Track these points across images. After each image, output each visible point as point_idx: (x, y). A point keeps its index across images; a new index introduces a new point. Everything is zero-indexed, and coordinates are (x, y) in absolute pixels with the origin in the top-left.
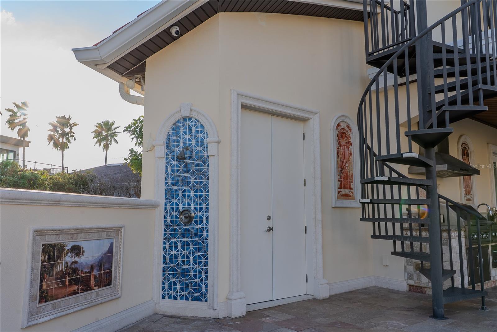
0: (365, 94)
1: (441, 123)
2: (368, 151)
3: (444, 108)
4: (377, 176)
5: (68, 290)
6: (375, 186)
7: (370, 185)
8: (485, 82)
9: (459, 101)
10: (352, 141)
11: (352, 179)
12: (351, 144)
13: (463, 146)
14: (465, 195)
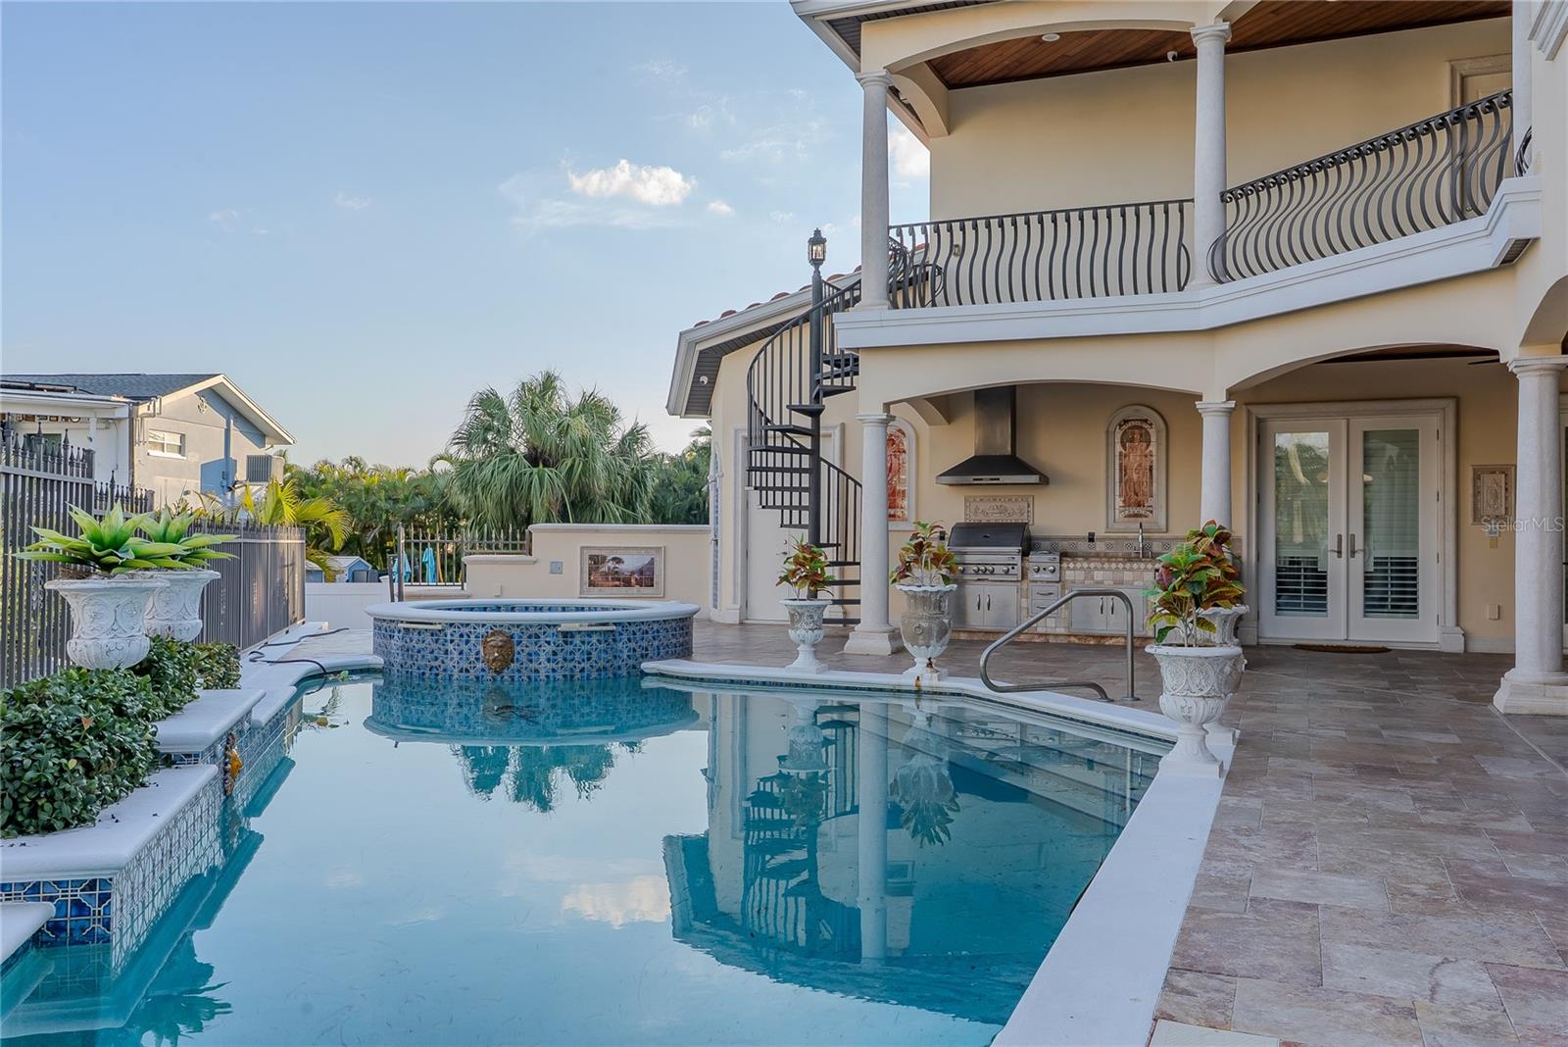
5: (611, 583)
10: (905, 448)
11: (904, 496)
12: (904, 452)
13: (1130, 425)
14: (1123, 509)
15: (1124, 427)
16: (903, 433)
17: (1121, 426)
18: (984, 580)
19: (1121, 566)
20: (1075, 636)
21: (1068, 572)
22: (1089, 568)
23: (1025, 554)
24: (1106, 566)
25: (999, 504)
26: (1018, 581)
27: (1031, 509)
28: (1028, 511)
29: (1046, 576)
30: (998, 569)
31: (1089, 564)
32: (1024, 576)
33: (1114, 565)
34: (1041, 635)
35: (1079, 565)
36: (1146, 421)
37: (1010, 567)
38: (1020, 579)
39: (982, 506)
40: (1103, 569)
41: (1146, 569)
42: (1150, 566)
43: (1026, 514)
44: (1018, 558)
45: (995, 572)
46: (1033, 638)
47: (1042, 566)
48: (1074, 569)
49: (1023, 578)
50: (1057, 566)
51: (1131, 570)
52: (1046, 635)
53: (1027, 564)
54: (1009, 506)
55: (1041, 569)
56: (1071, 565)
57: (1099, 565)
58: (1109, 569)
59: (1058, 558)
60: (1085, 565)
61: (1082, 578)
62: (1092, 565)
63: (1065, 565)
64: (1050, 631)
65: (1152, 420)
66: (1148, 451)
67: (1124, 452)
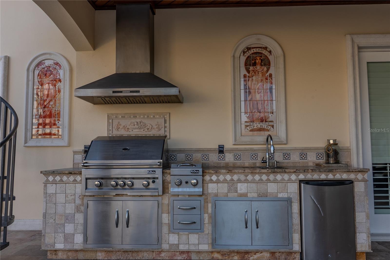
10: (62, 77)
11: (59, 117)
12: (60, 81)
13: (252, 52)
14: (248, 124)
15: (247, 54)
16: (60, 66)
17: (244, 52)
18: (122, 195)
19: (264, 177)
20: (218, 252)
21: (210, 185)
22: (232, 180)
23: (166, 166)
24: (250, 177)
25: (138, 120)
26: (159, 196)
27: (167, 125)
28: (165, 127)
29: (188, 190)
30: (138, 184)
31: (232, 176)
32: (165, 190)
33: (257, 177)
34: (182, 252)
35: (221, 178)
36: (266, 48)
37: (151, 181)
38: (161, 193)
39: (123, 122)
40: (246, 181)
41: (290, 181)
42: (293, 177)
43: (163, 129)
44: (159, 172)
45: (135, 187)
46: (175, 255)
47: (184, 179)
48: (218, 182)
49: (164, 193)
50: (200, 178)
51: (275, 181)
52: (188, 252)
53: (168, 178)
54: (147, 122)
55: (184, 183)
56: (214, 178)
57: (242, 177)
58: (253, 181)
59: (201, 170)
60: (228, 177)
61: (225, 190)
62: (235, 177)
63: (207, 178)
64: (192, 248)
65: (270, 48)
66: (268, 74)
67: (248, 75)
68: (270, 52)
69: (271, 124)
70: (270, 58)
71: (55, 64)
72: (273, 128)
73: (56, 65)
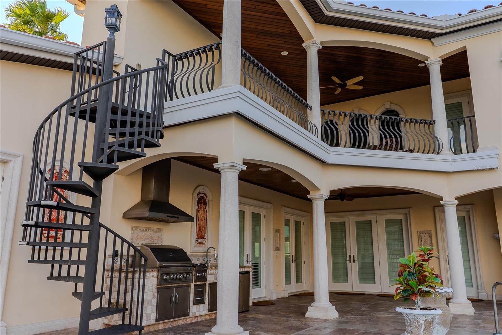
0: (46, 120)
1: (110, 160)
2: (40, 176)
3: (114, 148)
4: (45, 199)
6: (41, 209)
7: (36, 208)
8: (147, 134)
9: (127, 145)
13: (200, 196)
14: (197, 239)
15: (199, 196)
21: (208, 276)
27: (163, 237)
46: (192, 319)
52: (197, 317)
60: (214, 271)
64: (201, 313)
65: (208, 195)
66: (205, 210)
67: (198, 209)
68: (207, 197)
69: (205, 240)
70: (207, 200)
71: (65, 171)
72: (206, 242)
73: (65, 173)
